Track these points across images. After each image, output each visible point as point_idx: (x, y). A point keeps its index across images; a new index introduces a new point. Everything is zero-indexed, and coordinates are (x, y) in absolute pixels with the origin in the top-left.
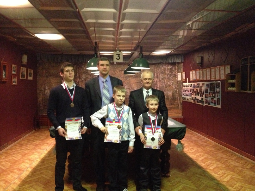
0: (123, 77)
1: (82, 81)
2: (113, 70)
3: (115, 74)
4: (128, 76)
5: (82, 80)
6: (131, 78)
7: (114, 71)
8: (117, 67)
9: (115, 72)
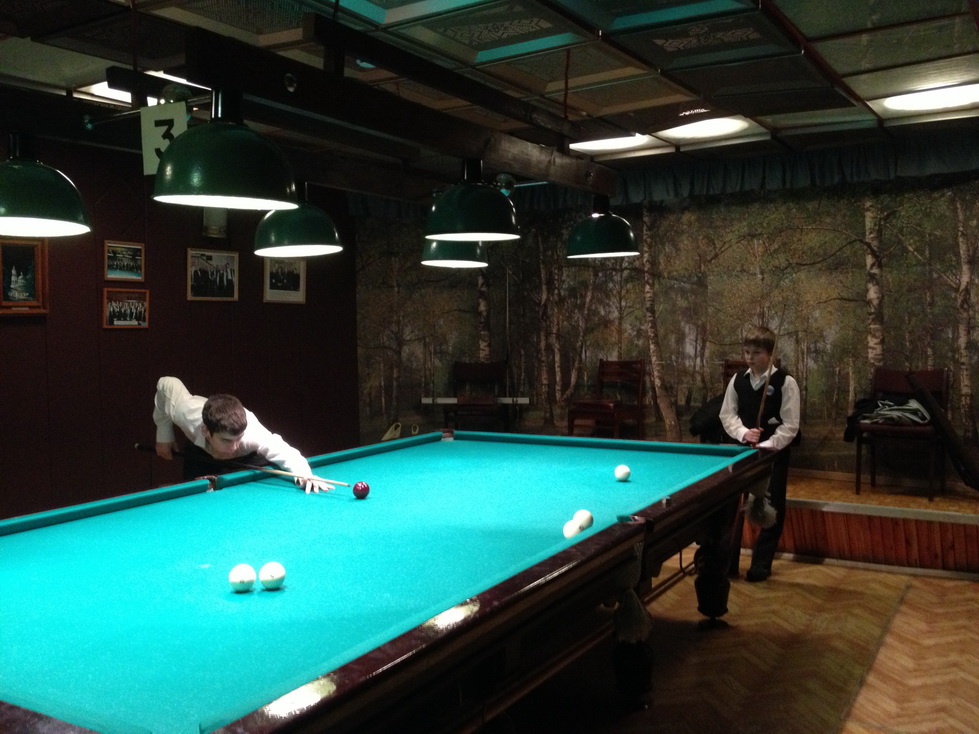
0: (758, 271)
1: (562, 300)
2: (705, 237)
3: (716, 256)
4: (784, 265)
5: (559, 294)
6: (802, 275)
7: (711, 242)
8: (724, 219)
9: (715, 248)
